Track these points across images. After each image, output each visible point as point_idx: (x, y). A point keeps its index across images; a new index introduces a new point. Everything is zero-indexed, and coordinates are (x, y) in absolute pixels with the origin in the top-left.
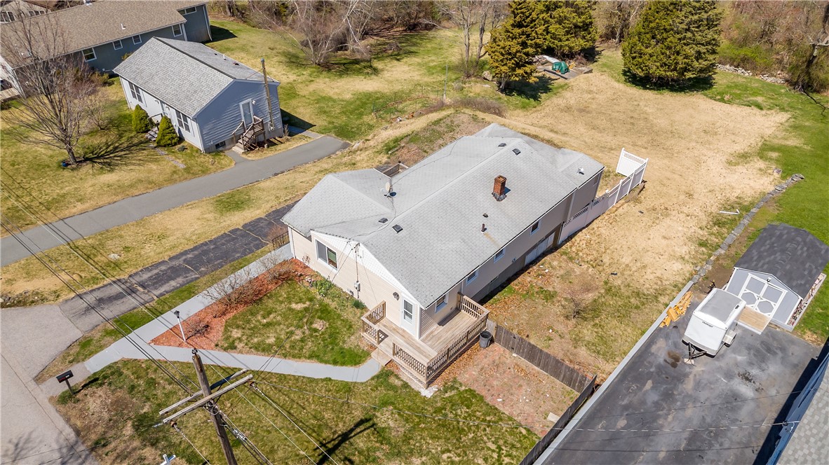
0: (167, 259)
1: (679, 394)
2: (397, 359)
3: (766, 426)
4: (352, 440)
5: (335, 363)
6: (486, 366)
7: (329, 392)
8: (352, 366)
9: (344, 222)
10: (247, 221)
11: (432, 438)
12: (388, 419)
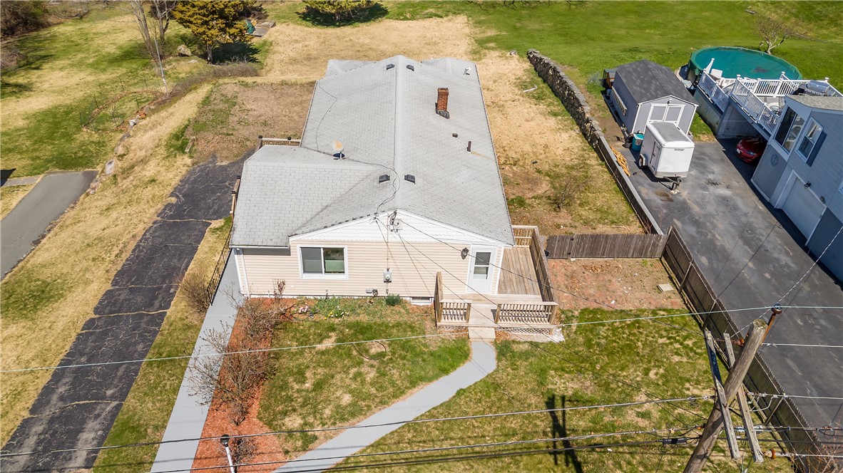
0: (26, 415)
1: (700, 218)
2: (502, 323)
3: (761, 207)
4: (567, 427)
5: (445, 371)
6: (566, 282)
7: (480, 402)
8: (464, 363)
9: (327, 206)
10: (95, 303)
11: (622, 369)
12: (564, 383)
